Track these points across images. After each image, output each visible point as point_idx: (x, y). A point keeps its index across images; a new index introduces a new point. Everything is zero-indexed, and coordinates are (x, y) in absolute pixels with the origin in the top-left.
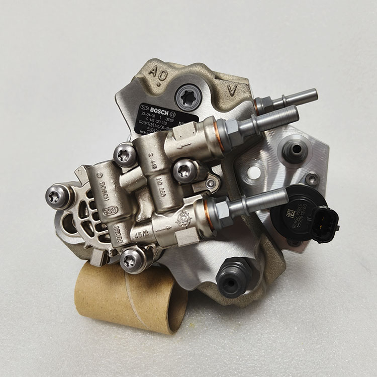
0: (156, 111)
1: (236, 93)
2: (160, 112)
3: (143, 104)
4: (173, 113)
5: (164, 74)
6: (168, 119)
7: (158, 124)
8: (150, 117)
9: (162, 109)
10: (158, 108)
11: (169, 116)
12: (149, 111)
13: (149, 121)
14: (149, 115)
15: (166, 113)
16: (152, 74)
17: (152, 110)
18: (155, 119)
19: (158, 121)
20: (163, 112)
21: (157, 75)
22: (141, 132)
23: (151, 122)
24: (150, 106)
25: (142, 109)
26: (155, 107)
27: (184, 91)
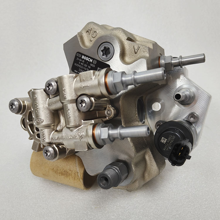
0: (85, 58)
1: (138, 52)
2: (87, 59)
3: (78, 52)
4: (95, 61)
5: (95, 33)
6: (91, 65)
7: (85, 67)
8: (81, 62)
9: (89, 57)
10: (87, 56)
11: (92, 63)
12: (81, 58)
13: (80, 64)
14: (81, 60)
15: (91, 60)
16: (88, 33)
17: (83, 57)
18: (84, 63)
19: (86, 65)
20: (89, 60)
21: (91, 34)
22: (75, 71)
23: (81, 65)
24: (82, 54)
25: (77, 56)
26: (85, 55)
27: (104, 46)
